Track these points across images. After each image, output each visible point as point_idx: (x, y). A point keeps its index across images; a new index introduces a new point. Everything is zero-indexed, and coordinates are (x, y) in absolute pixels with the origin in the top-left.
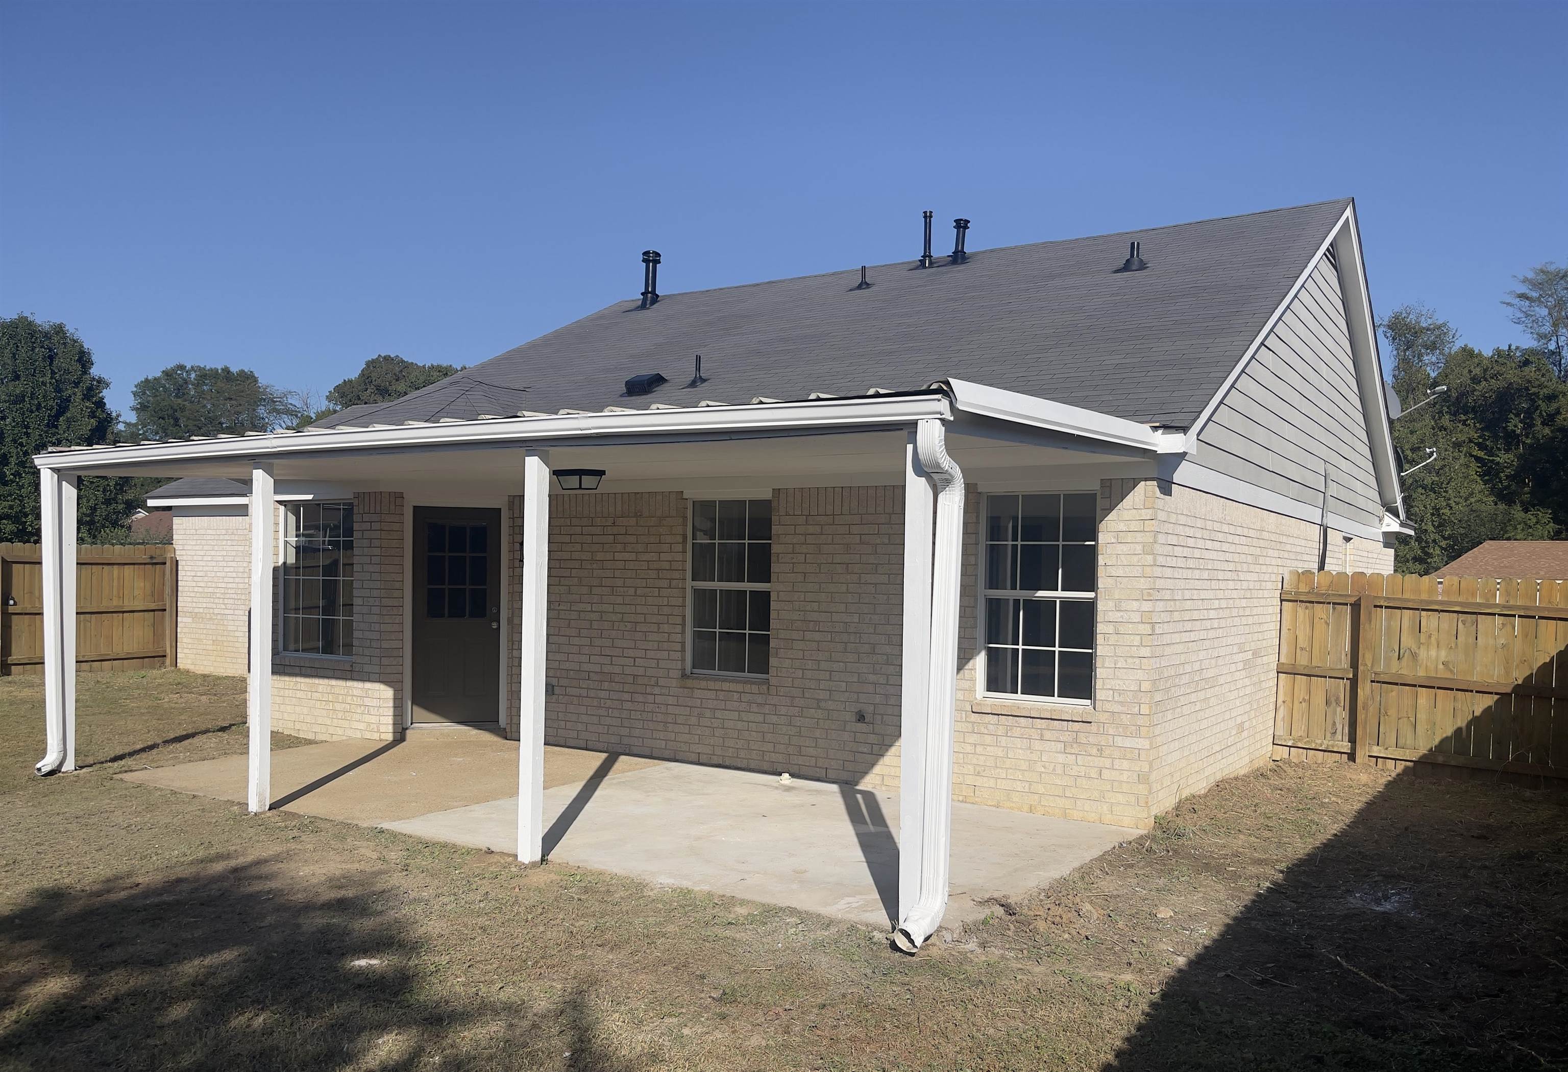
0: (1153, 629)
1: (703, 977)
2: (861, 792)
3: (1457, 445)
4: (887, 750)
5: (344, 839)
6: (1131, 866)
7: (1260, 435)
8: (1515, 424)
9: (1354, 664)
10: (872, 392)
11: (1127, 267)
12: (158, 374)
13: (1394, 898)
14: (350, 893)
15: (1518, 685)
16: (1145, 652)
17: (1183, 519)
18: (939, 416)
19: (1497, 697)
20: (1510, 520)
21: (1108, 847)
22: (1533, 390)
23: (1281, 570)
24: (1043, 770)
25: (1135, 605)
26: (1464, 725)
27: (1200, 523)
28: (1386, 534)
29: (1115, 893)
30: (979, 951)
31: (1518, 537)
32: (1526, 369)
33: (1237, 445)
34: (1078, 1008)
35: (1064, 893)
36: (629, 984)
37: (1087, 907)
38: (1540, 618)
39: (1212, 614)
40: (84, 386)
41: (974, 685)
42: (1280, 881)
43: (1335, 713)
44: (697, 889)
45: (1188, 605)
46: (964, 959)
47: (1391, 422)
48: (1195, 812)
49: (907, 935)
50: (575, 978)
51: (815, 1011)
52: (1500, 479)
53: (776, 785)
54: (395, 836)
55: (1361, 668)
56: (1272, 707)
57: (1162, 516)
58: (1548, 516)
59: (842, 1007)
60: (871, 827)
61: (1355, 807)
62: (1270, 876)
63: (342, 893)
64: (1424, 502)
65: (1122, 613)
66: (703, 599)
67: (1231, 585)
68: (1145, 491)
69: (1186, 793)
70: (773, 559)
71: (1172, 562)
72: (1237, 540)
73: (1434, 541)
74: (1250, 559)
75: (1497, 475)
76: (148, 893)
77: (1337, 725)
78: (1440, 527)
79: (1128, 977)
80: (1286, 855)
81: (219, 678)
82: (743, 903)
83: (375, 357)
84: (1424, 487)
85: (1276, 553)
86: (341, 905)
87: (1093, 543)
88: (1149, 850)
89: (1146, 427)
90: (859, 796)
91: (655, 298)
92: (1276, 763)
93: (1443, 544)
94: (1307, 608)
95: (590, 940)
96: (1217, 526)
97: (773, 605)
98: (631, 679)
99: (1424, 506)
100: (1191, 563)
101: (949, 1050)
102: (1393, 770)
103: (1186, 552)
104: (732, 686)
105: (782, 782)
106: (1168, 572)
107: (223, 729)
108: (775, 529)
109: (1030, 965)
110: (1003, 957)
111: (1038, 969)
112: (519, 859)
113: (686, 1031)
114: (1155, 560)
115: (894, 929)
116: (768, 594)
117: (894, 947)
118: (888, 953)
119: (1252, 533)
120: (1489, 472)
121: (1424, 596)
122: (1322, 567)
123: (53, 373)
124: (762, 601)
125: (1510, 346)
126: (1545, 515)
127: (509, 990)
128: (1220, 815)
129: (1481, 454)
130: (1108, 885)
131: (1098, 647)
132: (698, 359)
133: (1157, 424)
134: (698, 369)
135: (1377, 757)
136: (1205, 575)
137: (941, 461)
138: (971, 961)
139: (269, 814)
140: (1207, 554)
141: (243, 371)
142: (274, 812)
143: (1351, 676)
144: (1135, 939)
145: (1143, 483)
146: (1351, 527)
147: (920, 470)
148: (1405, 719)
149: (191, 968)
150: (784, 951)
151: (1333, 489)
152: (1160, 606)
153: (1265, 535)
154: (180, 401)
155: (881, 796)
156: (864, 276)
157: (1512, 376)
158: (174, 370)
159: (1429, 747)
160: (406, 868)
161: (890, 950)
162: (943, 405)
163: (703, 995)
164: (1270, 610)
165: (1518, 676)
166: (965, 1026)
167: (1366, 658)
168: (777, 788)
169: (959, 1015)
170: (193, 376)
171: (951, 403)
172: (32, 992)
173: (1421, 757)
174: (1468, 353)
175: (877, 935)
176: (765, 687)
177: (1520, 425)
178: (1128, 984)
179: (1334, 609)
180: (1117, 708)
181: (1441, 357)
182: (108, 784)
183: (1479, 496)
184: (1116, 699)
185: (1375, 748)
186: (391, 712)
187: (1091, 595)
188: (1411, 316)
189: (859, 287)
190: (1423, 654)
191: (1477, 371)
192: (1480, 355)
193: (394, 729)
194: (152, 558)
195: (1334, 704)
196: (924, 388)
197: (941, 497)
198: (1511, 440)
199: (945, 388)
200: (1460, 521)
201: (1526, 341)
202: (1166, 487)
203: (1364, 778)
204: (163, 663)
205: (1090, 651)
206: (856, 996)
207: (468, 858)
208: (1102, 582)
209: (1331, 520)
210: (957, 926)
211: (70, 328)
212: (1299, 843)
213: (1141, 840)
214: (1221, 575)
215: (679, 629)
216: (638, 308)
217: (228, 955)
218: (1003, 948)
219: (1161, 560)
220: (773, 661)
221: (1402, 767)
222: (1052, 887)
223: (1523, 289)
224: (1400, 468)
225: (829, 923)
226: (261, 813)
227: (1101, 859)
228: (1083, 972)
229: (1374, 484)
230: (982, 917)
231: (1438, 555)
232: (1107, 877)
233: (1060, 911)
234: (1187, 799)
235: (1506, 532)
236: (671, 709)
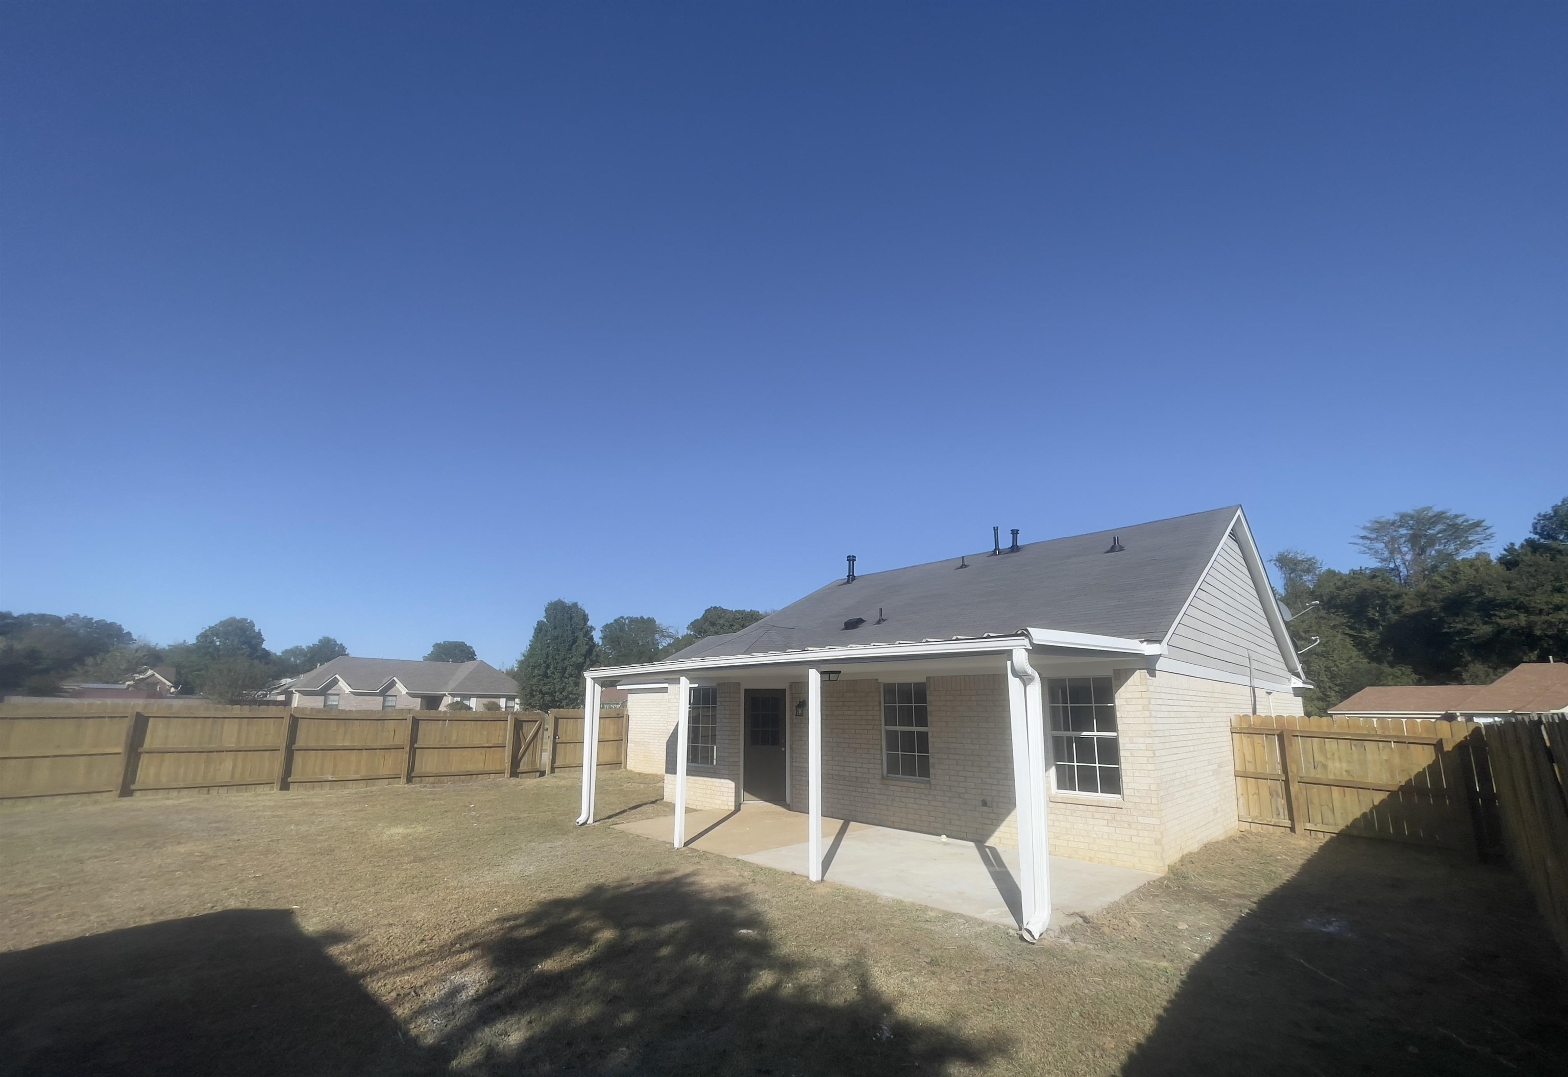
0: (1154, 754)
1: (918, 950)
2: (988, 847)
3: (1334, 627)
4: (1001, 823)
5: (721, 864)
6: (1157, 896)
7: (1205, 638)
8: (1373, 614)
9: (1285, 770)
10: (985, 635)
11: (1112, 550)
12: (612, 621)
13: (1335, 924)
14: (731, 894)
15: (1401, 786)
16: (1150, 767)
17: (1164, 690)
18: (1024, 647)
19: (1388, 793)
20: (1381, 673)
21: (1141, 884)
22: (1383, 593)
23: (1229, 715)
24: (1096, 836)
25: (1141, 740)
26: (1368, 811)
27: (1174, 691)
28: (1294, 689)
29: (1149, 912)
30: (1072, 943)
31: (1389, 684)
32: (1375, 580)
33: (1192, 646)
34: (1136, 981)
35: (1118, 911)
36: (880, 952)
37: (1132, 920)
38: (1409, 743)
39: (1189, 743)
40: (584, 630)
41: (1050, 785)
42: (1255, 909)
43: (1277, 801)
44: (906, 900)
45: (1174, 738)
46: (1063, 948)
47: (1286, 623)
48: (1193, 863)
49: (1029, 932)
50: (851, 947)
51: (983, 973)
52: (1369, 647)
53: (939, 841)
54: (745, 863)
55: (1290, 774)
56: (1234, 797)
57: (1152, 689)
58: (1409, 670)
59: (998, 972)
60: (997, 868)
61: (1300, 863)
62: (1247, 906)
63: (727, 894)
64: (1318, 664)
65: (1135, 745)
66: (891, 735)
67: (1198, 725)
68: (1139, 676)
69: (1186, 852)
70: (928, 714)
71: (1161, 714)
72: (1198, 699)
73: (1330, 687)
74: (1208, 710)
75: (1367, 644)
76: (639, 889)
77: (1280, 809)
78: (1333, 677)
79: (1164, 964)
80: (1257, 893)
81: (646, 775)
82: (932, 909)
83: (709, 607)
84: (1317, 654)
85: (1224, 705)
86: (728, 901)
87: (1112, 705)
88: (1167, 886)
89: (1137, 641)
90: (987, 850)
91: (854, 578)
92: (1243, 833)
93: (1337, 689)
94: (1248, 737)
95: (855, 926)
96: (1185, 692)
97: (930, 740)
98: (854, 779)
99: (1319, 666)
100: (1172, 715)
101: (1064, 1000)
102: (1323, 839)
103: (1169, 708)
104: (911, 784)
105: (942, 840)
106: (1160, 721)
107: (653, 802)
108: (928, 698)
109: (1103, 953)
110: (1086, 948)
111: (1108, 956)
112: (810, 879)
113: (915, 980)
114: (1150, 714)
115: (1020, 929)
116: (926, 734)
117: (1022, 938)
118: (1019, 942)
119: (1207, 694)
120: (1360, 644)
121: (1325, 730)
122: (1254, 712)
123: (571, 625)
124: (924, 737)
125: (1361, 567)
126: (1408, 670)
127: (819, 951)
128: (1210, 866)
129: (1351, 632)
130: (1145, 907)
131: (1122, 764)
132: (881, 610)
133: (1143, 640)
134: (881, 615)
135: (1310, 830)
136: (1182, 720)
137: (1027, 670)
138: (1068, 949)
139: (684, 849)
140: (1181, 709)
141: (649, 618)
142: (686, 848)
143: (1284, 779)
144: (1166, 941)
145: (1138, 671)
146: (1269, 686)
147: (1015, 674)
148: (1326, 807)
149: (667, 929)
150: (960, 938)
151: (1255, 665)
152: (1157, 740)
153: (1216, 695)
154: (621, 634)
155: (1000, 849)
156: (963, 562)
157: (1365, 585)
158: (619, 619)
159: (1345, 825)
160: (754, 881)
161: (1020, 941)
162: (1026, 642)
163: (920, 960)
164: (1225, 739)
165: (1401, 780)
166: (1070, 987)
167: (1292, 768)
168: (939, 843)
169: (1066, 981)
170: (627, 621)
171: (1030, 640)
172: (599, 936)
173: (1340, 831)
174: (1331, 573)
175: (1012, 932)
176: (929, 785)
177: (1377, 614)
178: (1166, 968)
179: (1266, 737)
180: (1137, 800)
181: (1314, 576)
182: (608, 830)
183: (1357, 659)
184: (1136, 794)
185: (1308, 824)
186: (733, 795)
187: (1115, 734)
188: (1291, 554)
189: (961, 567)
190: (1330, 764)
191: (1339, 584)
192: (1340, 573)
193: (735, 804)
194: (618, 714)
195: (1275, 796)
196: (1014, 633)
197: (1028, 688)
198: (1372, 624)
199: (1026, 633)
200: (1345, 674)
201: (1372, 563)
202: (1152, 672)
203: (1303, 843)
204: (621, 766)
205: (1117, 766)
206: (1005, 966)
207: (783, 877)
208: (1120, 727)
209: (1256, 683)
210: (1056, 928)
211: (580, 605)
212: (1263, 884)
213: (1161, 880)
214: (1191, 720)
215: (879, 752)
216: (845, 584)
217: (681, 924)
218: (1085, 942)
219: (1154, 714)
220: (931, 771)
221: (1329, 837)
222: (1109, 907)
223: (1364, 533)
224: (1297, 648)
225: (982, 924)
226: (681, 848)
227: (1138, 890)
228: (1136, 959)
229: (1282, 660)
230: (1070, 923)
231: (1334, 696)
232: (1143, 902)
233: (1116, 922)
234: (1187, 855)
235: (1381, 681)
236: (877, 796)
